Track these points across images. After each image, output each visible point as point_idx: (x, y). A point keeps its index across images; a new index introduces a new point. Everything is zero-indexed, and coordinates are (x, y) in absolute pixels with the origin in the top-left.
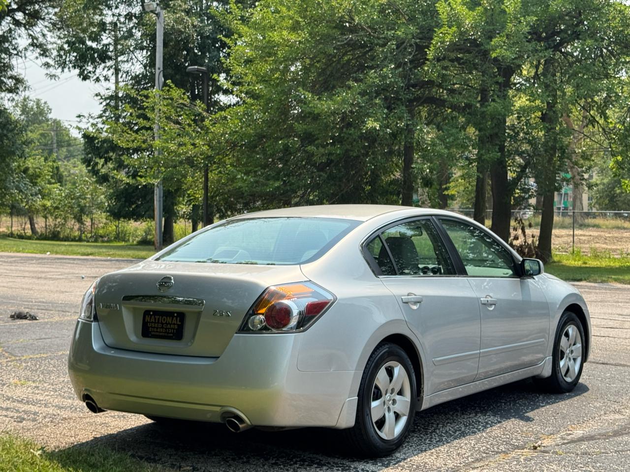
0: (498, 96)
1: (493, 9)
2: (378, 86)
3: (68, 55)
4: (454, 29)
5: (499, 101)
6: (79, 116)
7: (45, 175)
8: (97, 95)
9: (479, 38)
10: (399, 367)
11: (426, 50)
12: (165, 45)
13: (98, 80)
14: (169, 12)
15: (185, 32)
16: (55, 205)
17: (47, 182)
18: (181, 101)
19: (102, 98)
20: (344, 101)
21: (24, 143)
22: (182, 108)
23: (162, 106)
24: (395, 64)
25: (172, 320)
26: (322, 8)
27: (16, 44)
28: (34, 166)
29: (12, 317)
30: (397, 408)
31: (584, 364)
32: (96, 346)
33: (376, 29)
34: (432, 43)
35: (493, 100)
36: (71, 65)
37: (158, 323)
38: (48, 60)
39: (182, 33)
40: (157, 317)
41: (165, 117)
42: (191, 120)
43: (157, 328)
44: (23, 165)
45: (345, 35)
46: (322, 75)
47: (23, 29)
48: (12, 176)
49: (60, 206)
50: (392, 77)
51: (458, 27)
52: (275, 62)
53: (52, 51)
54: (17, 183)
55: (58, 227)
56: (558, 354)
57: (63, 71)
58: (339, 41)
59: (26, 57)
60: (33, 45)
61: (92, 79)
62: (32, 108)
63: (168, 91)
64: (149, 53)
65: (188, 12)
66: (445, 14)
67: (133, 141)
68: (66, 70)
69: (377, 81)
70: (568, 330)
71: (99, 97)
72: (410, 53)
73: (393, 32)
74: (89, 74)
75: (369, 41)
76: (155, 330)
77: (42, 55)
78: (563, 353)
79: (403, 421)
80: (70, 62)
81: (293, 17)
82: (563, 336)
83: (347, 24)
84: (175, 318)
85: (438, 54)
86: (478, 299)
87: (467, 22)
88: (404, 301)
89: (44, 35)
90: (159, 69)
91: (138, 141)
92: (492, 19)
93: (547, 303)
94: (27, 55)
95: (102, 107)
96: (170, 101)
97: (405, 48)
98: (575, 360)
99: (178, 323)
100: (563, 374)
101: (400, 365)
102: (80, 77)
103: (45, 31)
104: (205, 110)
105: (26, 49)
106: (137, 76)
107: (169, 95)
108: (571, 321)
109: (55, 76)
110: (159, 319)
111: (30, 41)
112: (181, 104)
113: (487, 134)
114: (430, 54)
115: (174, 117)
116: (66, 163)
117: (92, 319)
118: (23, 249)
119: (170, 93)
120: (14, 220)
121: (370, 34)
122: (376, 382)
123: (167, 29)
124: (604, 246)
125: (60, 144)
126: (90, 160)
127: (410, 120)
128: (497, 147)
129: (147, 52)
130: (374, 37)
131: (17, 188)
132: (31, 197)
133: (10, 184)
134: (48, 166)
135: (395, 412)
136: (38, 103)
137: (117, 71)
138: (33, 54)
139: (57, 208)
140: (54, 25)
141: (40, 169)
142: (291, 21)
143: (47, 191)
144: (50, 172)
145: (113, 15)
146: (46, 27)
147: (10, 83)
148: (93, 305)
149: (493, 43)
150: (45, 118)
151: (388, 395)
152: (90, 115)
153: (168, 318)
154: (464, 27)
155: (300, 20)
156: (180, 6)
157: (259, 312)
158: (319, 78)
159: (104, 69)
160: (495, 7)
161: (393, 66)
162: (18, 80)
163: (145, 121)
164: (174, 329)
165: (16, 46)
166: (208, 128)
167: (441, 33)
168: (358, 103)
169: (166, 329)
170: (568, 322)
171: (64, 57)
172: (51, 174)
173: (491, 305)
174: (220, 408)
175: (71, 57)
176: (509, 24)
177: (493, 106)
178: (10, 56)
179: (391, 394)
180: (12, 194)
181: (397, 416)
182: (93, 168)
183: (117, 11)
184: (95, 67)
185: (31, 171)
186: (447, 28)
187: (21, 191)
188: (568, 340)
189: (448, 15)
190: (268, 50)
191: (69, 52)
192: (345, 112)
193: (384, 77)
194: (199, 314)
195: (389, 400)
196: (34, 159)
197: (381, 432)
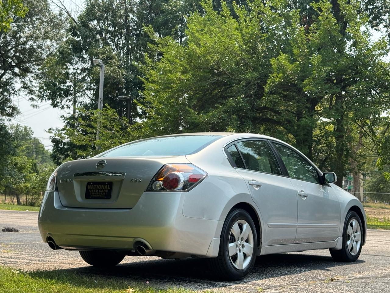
0: (307, 115)
1: (304, 63)
2: (234, 107)
3: (45, 92)
4: (281, 74)
5: (308, 118)
6: (50, 129)
7: (28, 168)
8: (62, 117)
9: (296, 80)
10: (246, 224)
11: (264, 86)
12: (105, 86)
13: (63, 107)
14: (108, 66)
15: (117, 78)
16: (33, 186)
17: (28, 172)
18: (114, 117)
19: (65, 119)
20: (213, 116)
21: (16, 147)
22: (114, 121)
23: (101, 120)
24: (245, 95)
25: (105, 186)
26: (201, 60)
27: (14, 87)
28: (21, 162)
29: (3, 231)
30: (245, 250)
31: (363, 247)
32: (56, 206)
33: (234, 74)
34: (267, 83)
35: (305, 117)
36: (47, 98)
37: (96, 189)
38: (33, 96)
39: (116, 78)
40: (95, 186)
41: (104, 126)
42: (119, 128)
43: (95, 193)
44: (14, 161)
45: (214, 77)
46: (200, 101)
47: (18, 78)
48: (7, 167)
49: (36, 187)
50: (243, 102)
51: (283, 74)
52: (172, 92)
53: (36, 92)
54: (10, 171)
55: (34, 200)
56: (346, 237)
57: (42, 101)
58: (211, 81)
59: (19, 95)
60: (24, 87)
61: (59, 107)
62: (22, 131)
63: (106, 110)
64: (95, 92)
65: (119, 67)
66: (275, 65)
67: (83, 141)
68: (44, 101)
69: (234, 104)
70: (352, 222)
71: (63, 118)
72: (254, 89)
73: (244, 75)
74: (58, 104)
75: (229, 81)
76: (94, 194)
77: (29, 93)
78: (349, 237)
79: (249, 259)
80: (47, 96)
81: (183, 65)
82: (349, 226)
83: (216, 71)
84: (106, 186)
85: (271, 89)
86: (296, 191)
87: (289, 70)
88: (250, 183)
89: (31, 82)
90: (101, 99)
91: (86, 141)
92: (304, 69)
93: (339, 202)
94: (20, 94)
95: (64, 124)
96: (107, 117)
97: (251, 86)
98: (357, 242)
99: (109, 188)
100: (350, 250)
101: (247, 223)
102: (52, 106)
103: (32, 79)
104: (128, 123)
105: (20, 90)
106: (87, 105)
107: (106, 113)
108: (354, 216)
109: (36, 106)
110: (96, 187)
111: (22, 85)
112: (114, 118)
113: (301, 138)
114: (267, 89)
115: (109, 126)
116: (41, 164)
117: (54, 190)
118: (12, 208)
119: (107, 111)
120: (6, 198)
121: (230, 77)
122: (232, 231)
123: (106, 76)
124: (373, 216)
125: (38, 153)
126: (56, 156)
127: (254, 129)
128: (307, 146)
129: (93, 92)
130: (232, 79)
131: (10, 174)
132: (18, 180)
133: (5, 172)
134: (30, 162)
135: (244, 253)
136: (26, 128)
137: (75, 102)
138: (24, 93)
139: (34, 188)
140: (37, 75)
141: (24, 164)
142: (182, 68)
143: (28, 178)
144: (31, 166)
145: (74, 69)
146: (32, 77)
147: (9, 110)
148: (55, 181)
149: (304, 83)
150: (29, 137)
151: (239, 241)
152: (57, 129)
153: (102, 185)
154: (286, 74)
155: (188, 67)
156: (115, 63)
157: (159, 180)
158: (198, 103)
159: (67, 101)
160: (305, 62)
161: (244, 96)
162: (14, 109)
163: (91, 129)
164: (106, 192)
165: (14, 88)
166: (129, 133)
167: (273, 77)
168: (222, 117)
169: (101, 192)
170: (352, 217)
171: (43, 93)
172: (31, 167)
173: (305, 196)
174: (133, 239)
175: (47, 93)
176: (314, 71)
177: (305, 121)
178: (10, 94)
179: (242, 241)
180: (6, 178)
181: (245, 256)
182: (58, 161)
183: (76, 66)
184: (62, 100)
185: (19, 165)
186: (276, 74)
187: (12, 176)
188: (352, 228)
189: (277, 65)
190: (167, 85)
191: (46, 90)
192: (214, 122)
193: (238, 103)
194: (121, 182)
195: (240, 245)
196: (21, 158)
197: (235, 264)
